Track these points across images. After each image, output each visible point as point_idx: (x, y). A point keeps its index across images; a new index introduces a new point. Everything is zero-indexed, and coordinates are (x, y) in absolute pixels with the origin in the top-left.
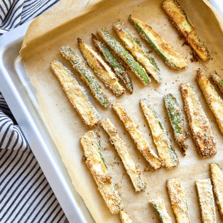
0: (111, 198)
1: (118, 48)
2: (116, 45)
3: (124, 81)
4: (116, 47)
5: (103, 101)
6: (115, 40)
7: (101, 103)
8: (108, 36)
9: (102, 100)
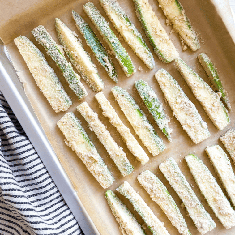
0: (101, 174)
1: (106, 29)
2: (104, 25)
3: (106, 69)
4: (103, 27)
5: (78, 91)
6: (104, 19)
7: (76, 93)
8: (96, 13)
9: (76, 90)
